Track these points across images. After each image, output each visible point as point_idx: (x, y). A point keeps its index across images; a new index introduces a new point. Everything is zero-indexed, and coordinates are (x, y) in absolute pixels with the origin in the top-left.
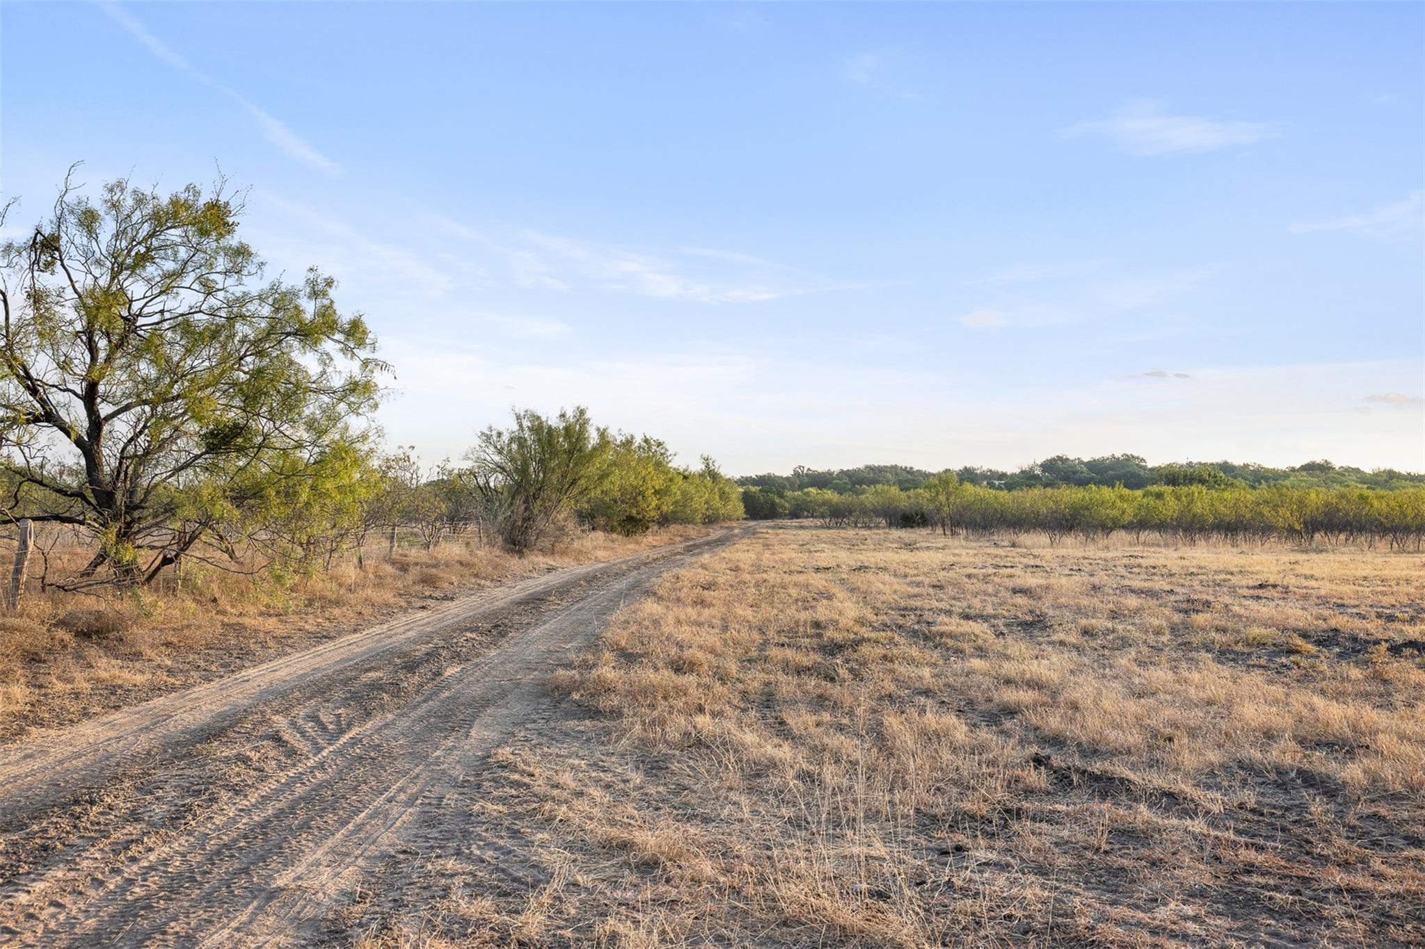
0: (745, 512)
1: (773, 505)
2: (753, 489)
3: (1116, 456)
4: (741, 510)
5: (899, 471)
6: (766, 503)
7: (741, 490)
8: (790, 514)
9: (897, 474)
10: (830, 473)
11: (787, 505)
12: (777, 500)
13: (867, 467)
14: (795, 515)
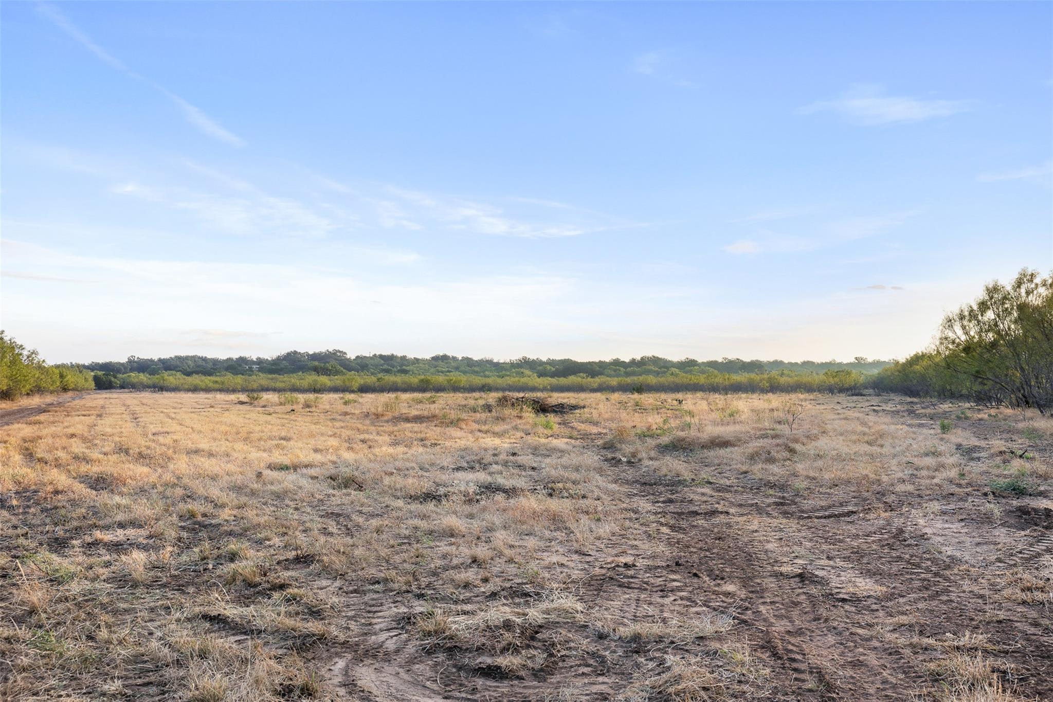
0: (95, 386)
1: (111, 382)
2: (100, 373)
3: (330, 350)
4: (93, 385)
5: (197, 359)
6: (107, 381)
7: (93, 374)
8: (120, 387)
9: (195, 361)
10: (151, 361)
11: (118, 382)
12: (113, 379)
13: (176, 357)
14: (122, 387)
